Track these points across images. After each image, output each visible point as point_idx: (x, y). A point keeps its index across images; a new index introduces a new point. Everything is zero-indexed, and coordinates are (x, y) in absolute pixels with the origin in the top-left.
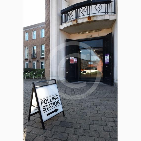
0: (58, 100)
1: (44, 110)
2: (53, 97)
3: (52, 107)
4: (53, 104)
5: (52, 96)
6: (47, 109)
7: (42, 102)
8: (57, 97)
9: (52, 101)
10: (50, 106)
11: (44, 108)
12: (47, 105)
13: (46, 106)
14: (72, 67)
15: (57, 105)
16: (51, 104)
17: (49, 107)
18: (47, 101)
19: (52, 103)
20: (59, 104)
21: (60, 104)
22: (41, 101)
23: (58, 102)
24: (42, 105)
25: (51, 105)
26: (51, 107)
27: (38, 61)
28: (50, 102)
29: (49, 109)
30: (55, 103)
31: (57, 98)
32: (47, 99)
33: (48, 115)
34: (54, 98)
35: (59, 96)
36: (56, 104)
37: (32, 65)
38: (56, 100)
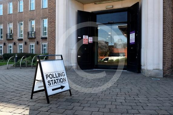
0: (64, 77)
1: (50, 84)
2: (59, 73)
4: (58, 80)
8: (63, 73)
9: (58, 77)
11: (49, 82)
14: (85, 49)
16: (57, 79)
17: (54, 83)
18: (53, 76)
20: (66, 81)
22: (46, 75)
23: (64, 80)
24: (47, 79)
27: (38, 43)
31: (64, 75)
33: (53, 90)
34: (60, 75)
35: (65, 73)
36: (62, 81)
37: (29, 48)
38: (62, 77)
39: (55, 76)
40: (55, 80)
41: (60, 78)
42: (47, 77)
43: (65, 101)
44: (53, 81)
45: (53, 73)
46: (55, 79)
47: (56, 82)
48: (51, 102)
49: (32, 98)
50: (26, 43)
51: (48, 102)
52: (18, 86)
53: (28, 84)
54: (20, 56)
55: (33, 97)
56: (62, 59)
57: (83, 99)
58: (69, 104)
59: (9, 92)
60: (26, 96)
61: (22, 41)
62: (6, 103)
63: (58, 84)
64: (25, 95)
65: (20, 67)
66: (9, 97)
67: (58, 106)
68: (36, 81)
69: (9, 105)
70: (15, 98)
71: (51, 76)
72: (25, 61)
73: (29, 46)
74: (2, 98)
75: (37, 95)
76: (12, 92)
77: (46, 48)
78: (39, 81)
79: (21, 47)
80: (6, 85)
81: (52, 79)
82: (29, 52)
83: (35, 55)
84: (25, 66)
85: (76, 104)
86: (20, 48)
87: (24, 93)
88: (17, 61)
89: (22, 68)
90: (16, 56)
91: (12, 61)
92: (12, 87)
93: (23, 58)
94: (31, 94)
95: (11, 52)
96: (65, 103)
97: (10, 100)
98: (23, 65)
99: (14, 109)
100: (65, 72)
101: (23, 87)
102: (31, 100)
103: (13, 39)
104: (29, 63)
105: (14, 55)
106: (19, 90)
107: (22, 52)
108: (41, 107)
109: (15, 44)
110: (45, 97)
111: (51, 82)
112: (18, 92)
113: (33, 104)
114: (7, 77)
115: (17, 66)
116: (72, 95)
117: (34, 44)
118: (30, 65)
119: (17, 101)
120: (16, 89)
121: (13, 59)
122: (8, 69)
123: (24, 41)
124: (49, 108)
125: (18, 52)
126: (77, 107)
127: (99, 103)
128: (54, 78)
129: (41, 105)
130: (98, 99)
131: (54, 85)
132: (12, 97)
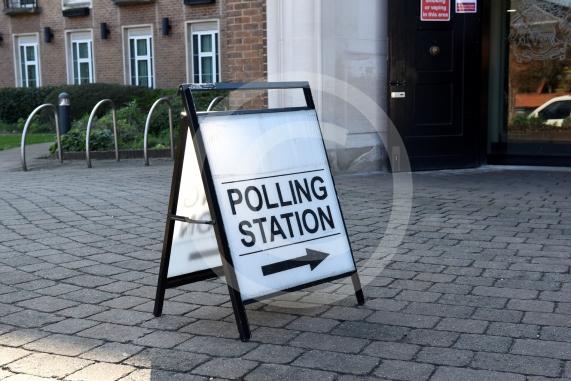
0: (323, 204)
1: (248, 239)
2: (296, 181)
3: (292, 235)
4: (293, 220)
5: (293, 178)
6: (265, 241)
7: (235, 197)
8: (318, 184)
9: (289, 203)
10: (276, 229)
11: (245, 228)
12: (264, 220)
13: (255, 221)
14: (435, 49)
15: (320, 232)
16: (287, 216)
17: (274, 233)
18: (262, 195)
19: (291, 215)
20: (332, 226)
21: (334, 231)
22: (230, 192)
23: (325, 218)
24: (234, 212)
25: (283, 223)
26: (287, 232)
27: (168, 28)
28: (275, 206)
29: (272, 240)
30: (309, 217)
31: (321, 193)
32: (263, 187)
33: (268, 270)
34: (300, 190)
35: (328, 184)
36: (311, 224)
37: (126, 59)
38: (315, 204)
39: (273, 198)
40: (274, 219)
41: (299, 208)
42: (233, 203)
43: (329, 333)
44: (267, 226)
45: (265, 182)
46: (278, 212)
47: (280, 232)
48: (256, 335)
49: (158, 312)
50: (106, 32)
51: (245, 334)
52: (86, 251)
53: (134, 242)
54: (82, 99)
55: (167, 307)
56: (311, 105)
57: (428, 322)
58: (356, 345)
59: (44, 283)
60: (131, 301)
61: (85, 21)
62: (36, 334)
63: (289, 240)
64: (122, 294)
65: (83, 157)
66: (45, 304)
67: (294, 353)
68: (178, 225)
69: (49, 345)
70: (75, 312)
71: (253, 195)
72: (109, 126)
73: (125, 48)
74: (13, 309)
75: (186, 297)
76: (58, 281)
77: (212, 54)
78: (192, 221)
79: (84, 54)
80: (23, 246)
81: (258, 215)
82: (127, 81)
83: (157, 93)
84: (112, 156)
85: (392, 348)
86: (80, 61)
87: (117, 287)
88: (67, 127)
89: (94, 162)
90: (63, 103)
91: (43, 126)
92: (56, 257)
93: (100, 114)
94: (153, 292)
95: (32, 83)
96: (329, 343)
97: (52, 318)
98: (101, 150)
99: (77, 363)
100: (326, 175)
101: (111, 258)
102: (156, 322)
103: (38, 12)
104: (128, 139)
105: (49, 93)
106: (94, 270)
107: (92, 79)
108: (211, 357)
109: (49, 36)
110: (228, 309)
111: (255, 229)
112: (89, 281)
113: (170, 339)
114: (25, 206)
115: (71, 152)
116: (368, 303)
117: (148, 37)
118: (134, 146)
119: (87, 323)
120: (76, 265)
121: (45, 118)
122: (25, 169)
123: (94, 22)
124: (249, 365)
125: (70, 80)
126: (397, 365)
127: (520, 347)
128: (270, 206)
129: (208, 346)
130: (514, 330)
131: (272, 245)
132: (61, 304)
